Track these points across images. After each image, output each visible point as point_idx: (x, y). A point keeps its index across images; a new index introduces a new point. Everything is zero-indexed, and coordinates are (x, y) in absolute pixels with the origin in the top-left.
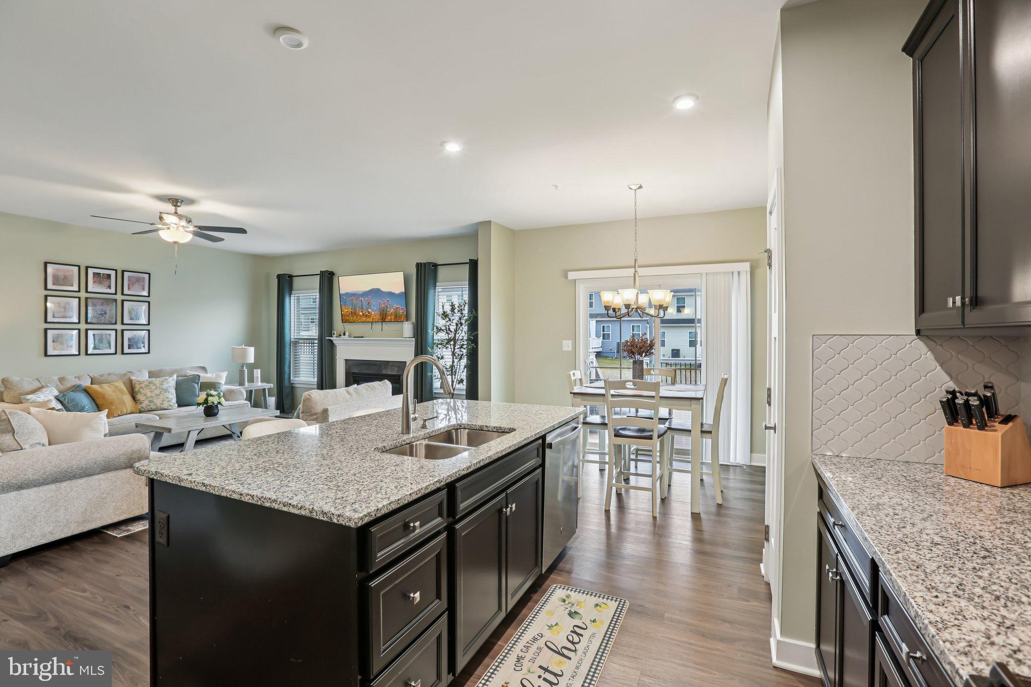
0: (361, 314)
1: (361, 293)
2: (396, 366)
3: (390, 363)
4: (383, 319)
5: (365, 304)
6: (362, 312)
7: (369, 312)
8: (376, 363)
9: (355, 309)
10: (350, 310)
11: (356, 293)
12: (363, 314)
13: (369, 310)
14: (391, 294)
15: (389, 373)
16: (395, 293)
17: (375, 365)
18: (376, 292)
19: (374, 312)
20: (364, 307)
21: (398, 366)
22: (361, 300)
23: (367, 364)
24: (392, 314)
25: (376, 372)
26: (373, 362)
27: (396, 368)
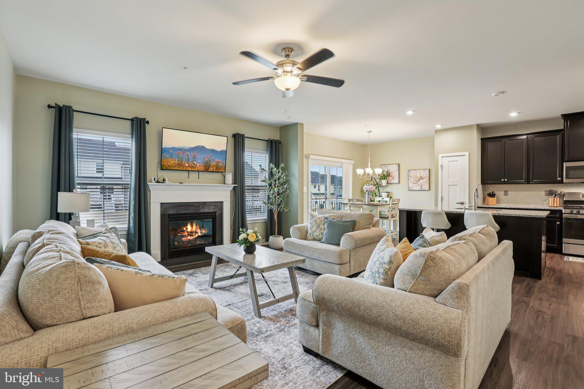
0: (187, 165)
1: (187, 149)
2: (212, 206)
3: (207, 204)
4: (207, 169)
5: (191, 157)
6: (188, 164)
7: (194, 164)
8: (193, 204)
9: (181, 161)
10: (176, 162)
11: (182, 148)
12: (189, 166)
13: (195, 162)
14: (213, 151)
15: (206, 211)
16: (217, 151)
18: (201, 149)
19: (199, 164)
20: (190, 160)
21: (214, 205)
22: (188, 154)
23: (185, 206)
24: (214, 165)
25: (194, 212)
26: (191, 204)
27: (213, 207)
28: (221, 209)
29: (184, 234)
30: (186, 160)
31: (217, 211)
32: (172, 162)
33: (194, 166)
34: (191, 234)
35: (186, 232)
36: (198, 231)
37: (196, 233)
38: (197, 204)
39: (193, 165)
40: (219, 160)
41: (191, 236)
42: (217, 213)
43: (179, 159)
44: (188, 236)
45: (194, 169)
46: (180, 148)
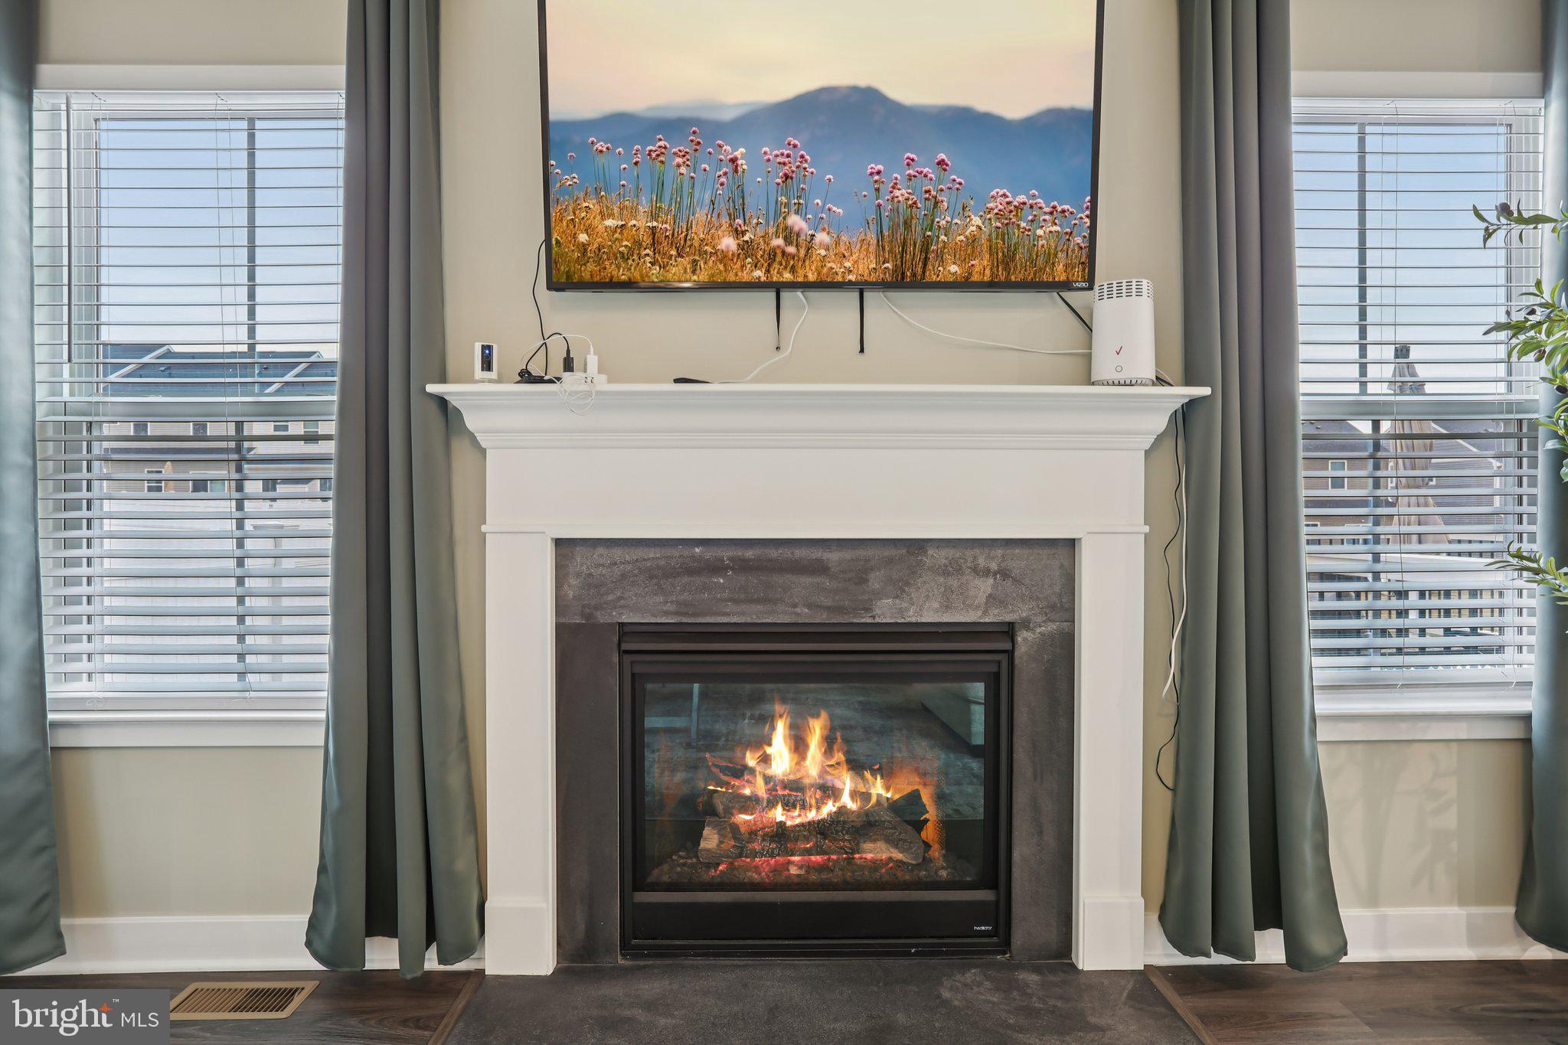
0: (728, 243)
1: (728, 116)
2: (987, 572)
6: (738, 233)
7: (790, 235)
8: (816, 554)
9: (682, 217)
10: (641, 222)
11: (687, 114)
12: (747, 248)
13: (795, 221)
15: (928, 617)
17: (819, 568)
18: (848, 110)
20: (755, 204)
21: (994, 566)
22: (733, 160)
23: (744, 567)
24: (973, 241)
25: (821, 617)
26: (799, 553)
27: (983, 587)
28: (1065, 606)
29: (747, 791)
30: (722, 206)
31: (1026, 624)
32: (610, 222)
33: (791, 249)
34: (791, 792)
35: (760, 781)
36: (838, 784)
37: (829, 791)
38: (847, 555)
39: (779, 242)
40: (1022, 198)
41: (789, 806)
42: (1022, 636)
43: (660, 198)
44: (771, 804)
45: (793, 270)
46: (672, 115)
